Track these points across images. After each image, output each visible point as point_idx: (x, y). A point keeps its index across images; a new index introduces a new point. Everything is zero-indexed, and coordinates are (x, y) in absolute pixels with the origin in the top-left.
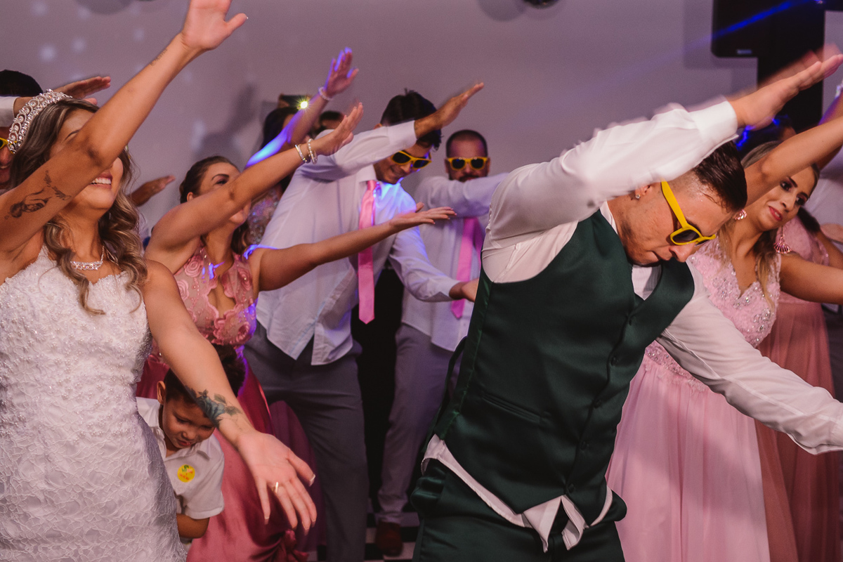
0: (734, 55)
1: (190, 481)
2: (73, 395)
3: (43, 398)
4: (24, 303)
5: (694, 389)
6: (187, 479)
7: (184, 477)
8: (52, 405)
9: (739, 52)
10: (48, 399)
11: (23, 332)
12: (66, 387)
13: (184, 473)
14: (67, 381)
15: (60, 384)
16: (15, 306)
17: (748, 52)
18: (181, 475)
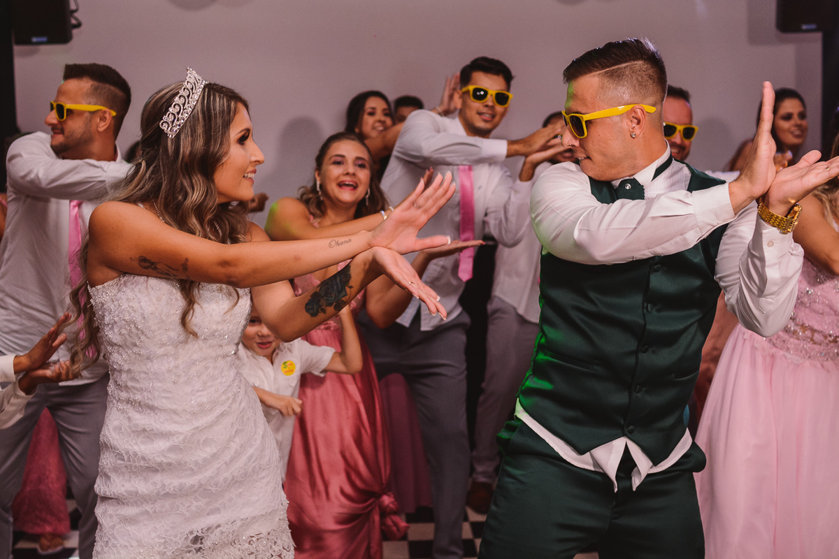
0: (799, 30)
1: (295, 371)
2: (183, 379)
3: (155, 384)
4: (136, 305)
5: (789, 361)
6: (292, 371)
7: (289, 371)
8: (165, 391)
9: (804, 27)
10: (159, 385)
11: (134, 330)
12: (176, 373)
13: (287, 369)
14: (177, 367)
15: (169, 371)
16: (127, 306)
17: (813, 26)
18: (286, 372)
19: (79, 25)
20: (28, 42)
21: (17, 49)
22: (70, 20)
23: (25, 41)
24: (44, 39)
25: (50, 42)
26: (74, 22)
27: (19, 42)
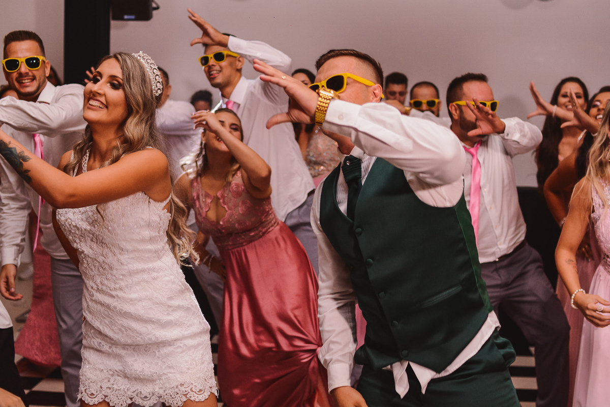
19: (157, 8)
20: (121, 18)
21: (113, 23)
22: (151, 5)
23: (119, 18)
24: (133, 17)
25: (137, 19)
26: (154, 5)
27: (115, 18)
